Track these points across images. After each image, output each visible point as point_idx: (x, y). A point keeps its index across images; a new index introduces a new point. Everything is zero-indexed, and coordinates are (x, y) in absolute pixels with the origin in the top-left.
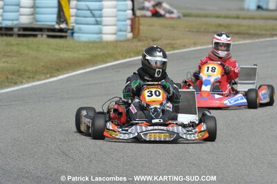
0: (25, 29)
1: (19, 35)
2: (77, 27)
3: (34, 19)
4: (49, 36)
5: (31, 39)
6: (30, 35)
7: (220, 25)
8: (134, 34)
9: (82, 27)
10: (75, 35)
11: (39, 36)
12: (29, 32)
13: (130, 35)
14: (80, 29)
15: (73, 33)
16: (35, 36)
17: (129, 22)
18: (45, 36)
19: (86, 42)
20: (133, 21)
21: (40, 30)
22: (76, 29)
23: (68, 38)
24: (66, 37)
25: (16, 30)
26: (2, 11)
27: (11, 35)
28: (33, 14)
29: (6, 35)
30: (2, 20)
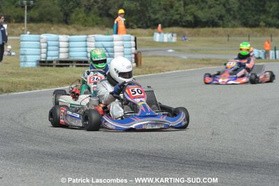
0: (61, 62)
1: (57, 66)
3: (69, 55)
4: (77, 66)
5: (65, 68)
7: (203, 60)
8: (137, 64)
11: (71, 66)
12: (64, 63)
13: (135, 64)
16: (69, 66)
17: (133, 56)
18: (74, 66)
20: (136, 55)
21: (71, 62)
25: (55, 63)
26: (45, 50)
27: (52, 66)
28: (68, 52)
29: (48, 66)
30: (47, 56)
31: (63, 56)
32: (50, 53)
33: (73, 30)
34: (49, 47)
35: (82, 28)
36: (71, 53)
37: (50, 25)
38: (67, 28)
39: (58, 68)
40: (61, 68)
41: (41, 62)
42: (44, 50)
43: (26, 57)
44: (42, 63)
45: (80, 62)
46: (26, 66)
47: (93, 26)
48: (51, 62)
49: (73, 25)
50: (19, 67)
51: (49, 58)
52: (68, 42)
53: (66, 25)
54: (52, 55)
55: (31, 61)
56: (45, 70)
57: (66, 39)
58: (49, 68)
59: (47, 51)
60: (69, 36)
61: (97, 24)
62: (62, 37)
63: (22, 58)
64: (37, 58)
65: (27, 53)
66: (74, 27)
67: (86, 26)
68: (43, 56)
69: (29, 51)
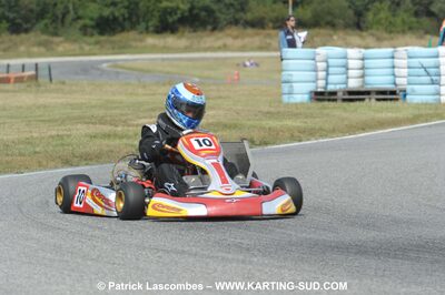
0: (351, 93)
1: (344, 100)
2: (409, 88)
3: (364, 82)
4: (378, 100)
5: (357, 103)
6: (357, 100)
9: (416, 87)
10: (408, 97)
11: (367, 100)
12: (355, 96)
14: (413, 90)
15: (405, 96)
16: (363, 100)
18: (373, 100)
19: (418, 104)
21: (368, 93)
22: (408, 91)
23: (401, 101)
24: (397, 99)
25: (340, 95)
26: (324, 73)
27: (335, 100)
28: (363, 76)
29: (329, 100)
30: (327, 84)
31: (354, 84)
32: (331, 78)
33: (370, 40)
34: (331, 69)
35: (385, 35)
36: (368, 79)
37: (332, 32)
38: (361, 36)
39: (345, 104)
40: (352, 104)
41: (317, 93)
42: (322, 74)
43: (291, 87)
44: (320, 96)
45: (383, 93)
46: (292, 101)
47: (404, 32)
48: (334, 93)
49: (370, 31)
50: (280, 102)
51: (331, 88)
52: (363, 59)
53: (358, 32)
54: (336, 83)
55: (300, 93)
56: (325, 108)
57: (360, 56)
58: (332, 104)
59: (328, 74)
60: (363, 50)
61: (410, 28)
62: (353, 53)
63: (285, 88)
64: (311, 87)
65: (294, 79)
66: (373, 35)
67: (391, 32)
68: (321, 83)
69: (296, 76)
